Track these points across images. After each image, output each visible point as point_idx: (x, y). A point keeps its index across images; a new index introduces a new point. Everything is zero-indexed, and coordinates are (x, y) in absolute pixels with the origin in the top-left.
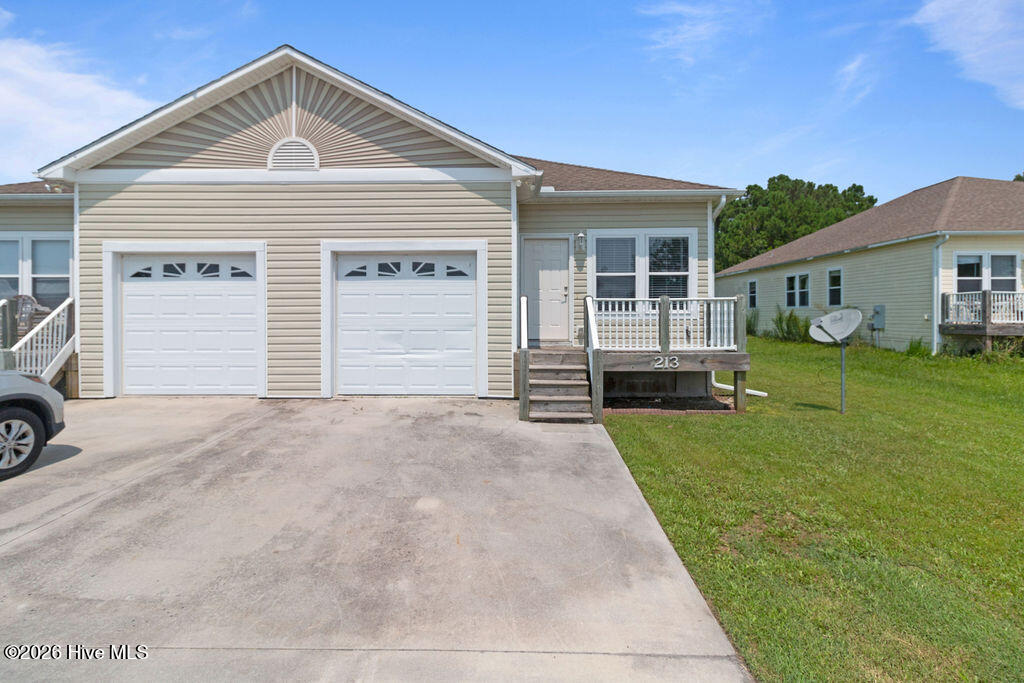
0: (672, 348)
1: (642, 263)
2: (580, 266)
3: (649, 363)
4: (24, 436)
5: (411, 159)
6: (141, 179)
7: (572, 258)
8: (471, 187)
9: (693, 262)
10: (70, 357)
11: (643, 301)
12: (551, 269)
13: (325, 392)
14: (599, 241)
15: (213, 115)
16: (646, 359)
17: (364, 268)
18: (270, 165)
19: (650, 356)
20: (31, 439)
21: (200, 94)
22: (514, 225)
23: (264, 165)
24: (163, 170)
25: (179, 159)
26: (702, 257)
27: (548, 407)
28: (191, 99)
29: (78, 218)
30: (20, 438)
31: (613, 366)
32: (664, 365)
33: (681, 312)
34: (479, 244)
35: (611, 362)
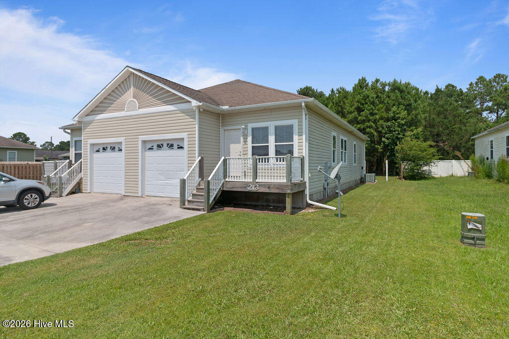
0: (257, 181)
1: (272, 139)
2: (245, 142)
3: (246, 187)
4: (36, 198)
5: (164, 102)
6: (96, 119)
7: (242, 138)
8: (183, 111)
9: (296, 137)
10: (80, 179)
11: (273, 157)
12: (235, 143)
13: (140, 195)
14: (253, 129)
15: (109, 97)
16: (245, 186)
17: (153, 146)
18: (126, 110)
19: (247, 184)
20: (38, 200)
21: (107, 88)
22: (197, 126)
23: (124, 110)
24: (101, 115)
25: (105, 111)
26: (300, 134)
27: (193, 204)
28: (105, 90)
29: (83, 133)
30: (35, 199)
31: (232, 188)
32: (252, 189)
33: (280, 163)
34: (184, 135)
35: (231, 186)
